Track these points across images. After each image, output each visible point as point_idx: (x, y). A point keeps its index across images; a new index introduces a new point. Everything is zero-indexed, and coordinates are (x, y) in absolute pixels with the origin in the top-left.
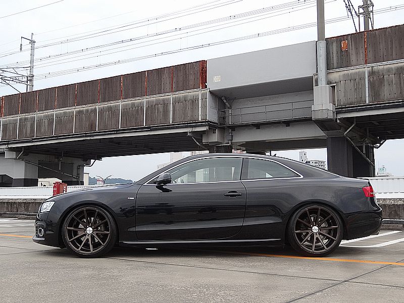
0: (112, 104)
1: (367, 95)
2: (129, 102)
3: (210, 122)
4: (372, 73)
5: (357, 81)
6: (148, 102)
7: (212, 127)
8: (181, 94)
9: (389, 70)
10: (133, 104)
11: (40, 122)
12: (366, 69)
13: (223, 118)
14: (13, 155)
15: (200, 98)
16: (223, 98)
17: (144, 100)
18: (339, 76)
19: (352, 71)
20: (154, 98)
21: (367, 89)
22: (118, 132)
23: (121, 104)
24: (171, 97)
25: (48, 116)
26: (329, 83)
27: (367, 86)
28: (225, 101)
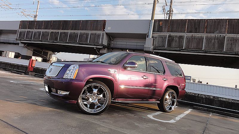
0: (66, 31)
1: (166, 45)
2: (73, 31)
3: (104, 45)
4: (170, 36)
5: (163, 38)
6: (80, 33)
7: (104, 47)
8: (94, 32)
9: (176, 36)
10: (74, 33)
11: (35, 33)
12: (167, 34)
13: (109, 44)
14: (23, 45)
15: (101, 35)
16: (111, 36)
17: (79, 32)
18: (157, 35)
19: (162, 34)
20: (83, 32)
21: (167, 42)
22: (66, 43)
23: (69, 31)
24: (90, 32)
25: (39, 31)
26: (153, 37)
27: (167, 41)
28: (111, 38)
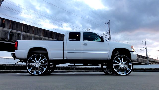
1: (8, 38)
5: (6, 33)
12: (10, 30)
19: (5, 29)
27: (9, 35)
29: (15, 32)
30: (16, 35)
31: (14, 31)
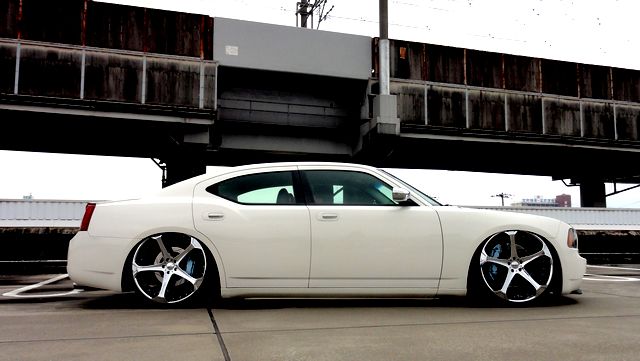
1: (426, 116)
2: (42, 47)
4: (431, 92)
5: (416, 97)
8: (165, 59)
9: (446, 94)
10: (52, 55)
12: (425, 86)
15: (202, 74)
17: (83, 53)
18: (399, 88)
19: (411, 84)
21: (426, 109)
24: (144, 59)
26: (393, 93)
27: (426, 106)
29: (444, 89)
30: (449, 100)
31: (440, 88)
